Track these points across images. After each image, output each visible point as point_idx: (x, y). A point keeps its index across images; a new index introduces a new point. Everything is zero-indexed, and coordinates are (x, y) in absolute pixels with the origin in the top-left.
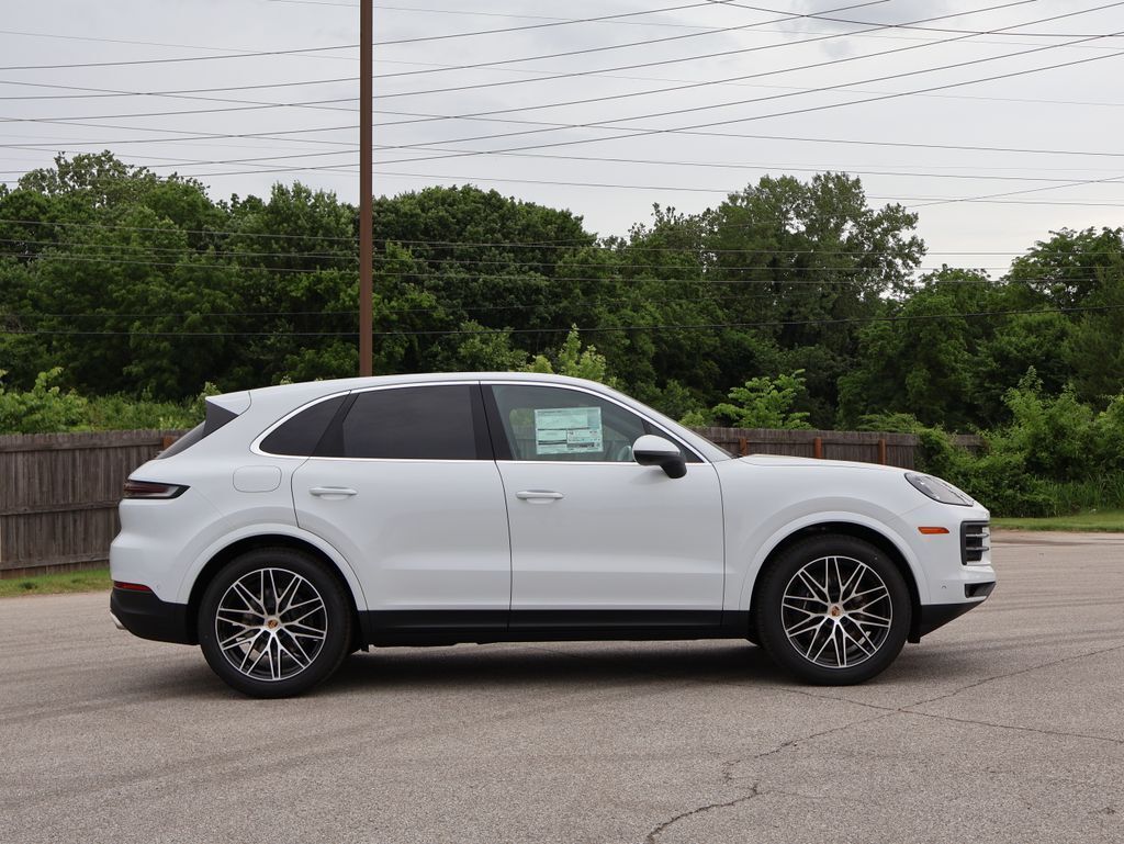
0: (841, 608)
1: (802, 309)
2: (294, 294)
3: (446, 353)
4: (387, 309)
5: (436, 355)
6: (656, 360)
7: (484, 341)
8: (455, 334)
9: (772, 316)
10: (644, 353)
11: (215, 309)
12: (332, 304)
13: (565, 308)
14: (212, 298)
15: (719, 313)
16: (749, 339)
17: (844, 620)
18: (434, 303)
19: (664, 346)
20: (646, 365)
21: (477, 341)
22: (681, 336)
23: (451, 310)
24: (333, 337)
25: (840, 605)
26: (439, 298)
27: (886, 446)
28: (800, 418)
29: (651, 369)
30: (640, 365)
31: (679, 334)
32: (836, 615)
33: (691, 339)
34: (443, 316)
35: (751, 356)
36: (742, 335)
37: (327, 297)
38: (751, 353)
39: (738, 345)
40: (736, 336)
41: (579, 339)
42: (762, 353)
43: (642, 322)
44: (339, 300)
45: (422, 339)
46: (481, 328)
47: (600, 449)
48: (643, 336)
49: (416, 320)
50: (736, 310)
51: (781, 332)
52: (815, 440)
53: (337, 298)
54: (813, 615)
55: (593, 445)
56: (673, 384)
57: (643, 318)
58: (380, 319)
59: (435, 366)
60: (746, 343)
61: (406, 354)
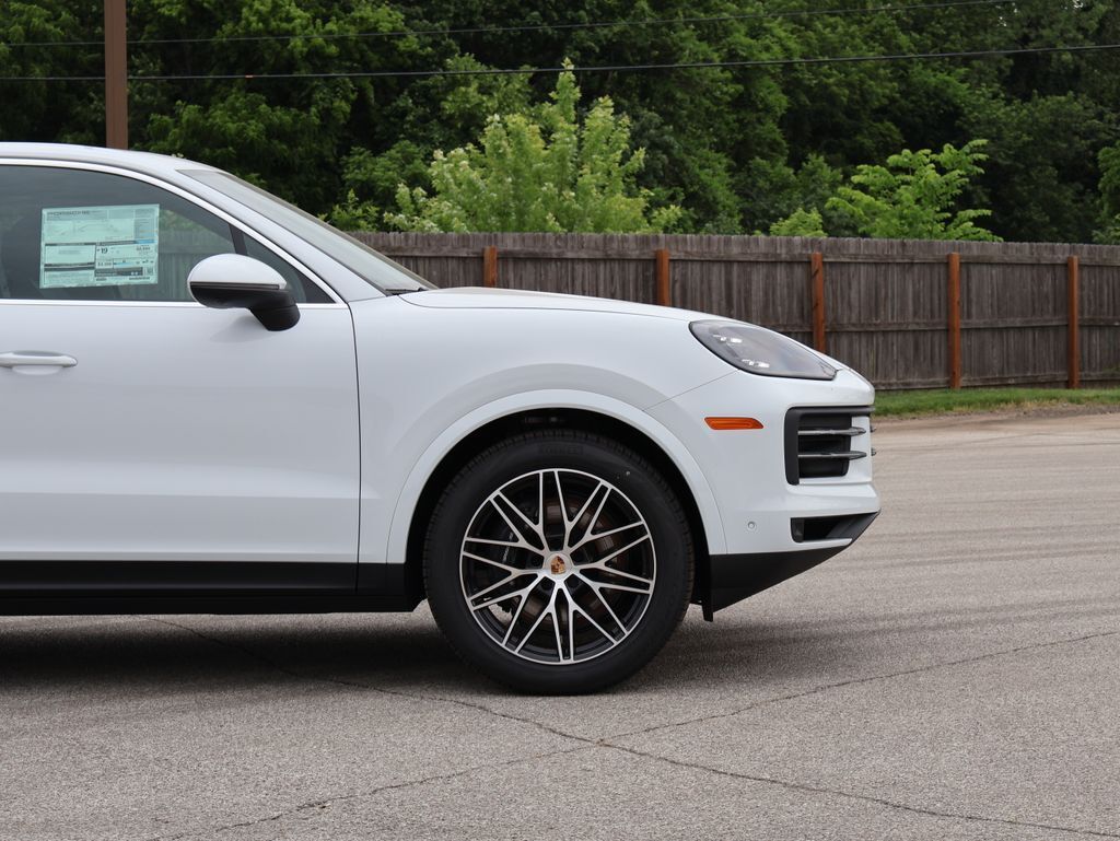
0: (567, 560)
1: (1045, 32)
2: (166, 12)
3: (421, 110)
4: (320, 34)
5: (404, 113)
6: (790, 122)
7: (485, 90)
8: (437, 78)
9: (994, 44)
10: (768, 109)
11: (32, 35)
12: (228, 27)
13: (623, 33)
14: (24, 18)
15: (903, 39)
16: (956, 85)
17: (571, 582)
18: (400, 25)
19: (804, 98)
20: (771, 130)
21: (472, 89)
22: (831, 80)
23: (429, 40)
24: (230, 84)
25: (565, 553)
26: (408, 19)
27: (1081, 266)
28: (973, 219)
29: (778, 135)
30: (760, 129)
31: (828, 76)
32: (559, 571)
33: (850, 85)
34: (415, 46)
35: (956, 112)
36: (943, 76)
37: (219, 15)
38: (957, 108)
39: (935, 94)
40: (933, 79)
41: (576, 84)
42: (975, 107)
43: (765, 56)
44: (240, 19)
45: (380, 85)
46: (480, 68)
47: (153, 279)
48: (767, 81)
49: (370, 54)
50: (933, 34)
51: (1008, 72)
52: (949, 257)
53: (237, 17)
54: (516, 573)
55: (140, 271)
56: (816, 160)
57: (767, 49)
58: (309, 53)
59: (403, 131)
60: (950, 91)
61: (353, 111)
